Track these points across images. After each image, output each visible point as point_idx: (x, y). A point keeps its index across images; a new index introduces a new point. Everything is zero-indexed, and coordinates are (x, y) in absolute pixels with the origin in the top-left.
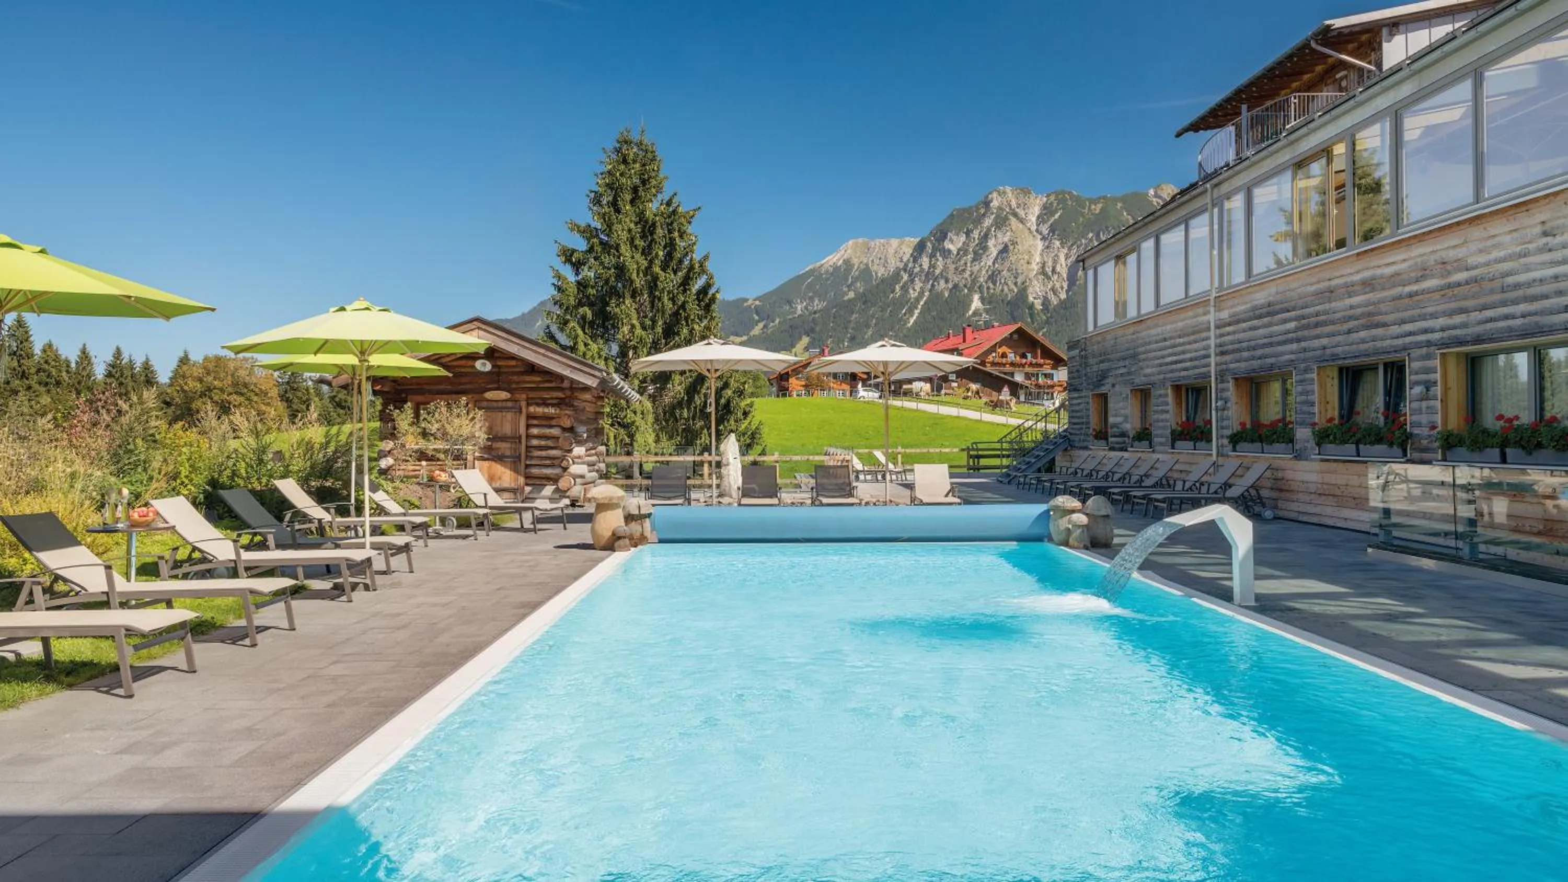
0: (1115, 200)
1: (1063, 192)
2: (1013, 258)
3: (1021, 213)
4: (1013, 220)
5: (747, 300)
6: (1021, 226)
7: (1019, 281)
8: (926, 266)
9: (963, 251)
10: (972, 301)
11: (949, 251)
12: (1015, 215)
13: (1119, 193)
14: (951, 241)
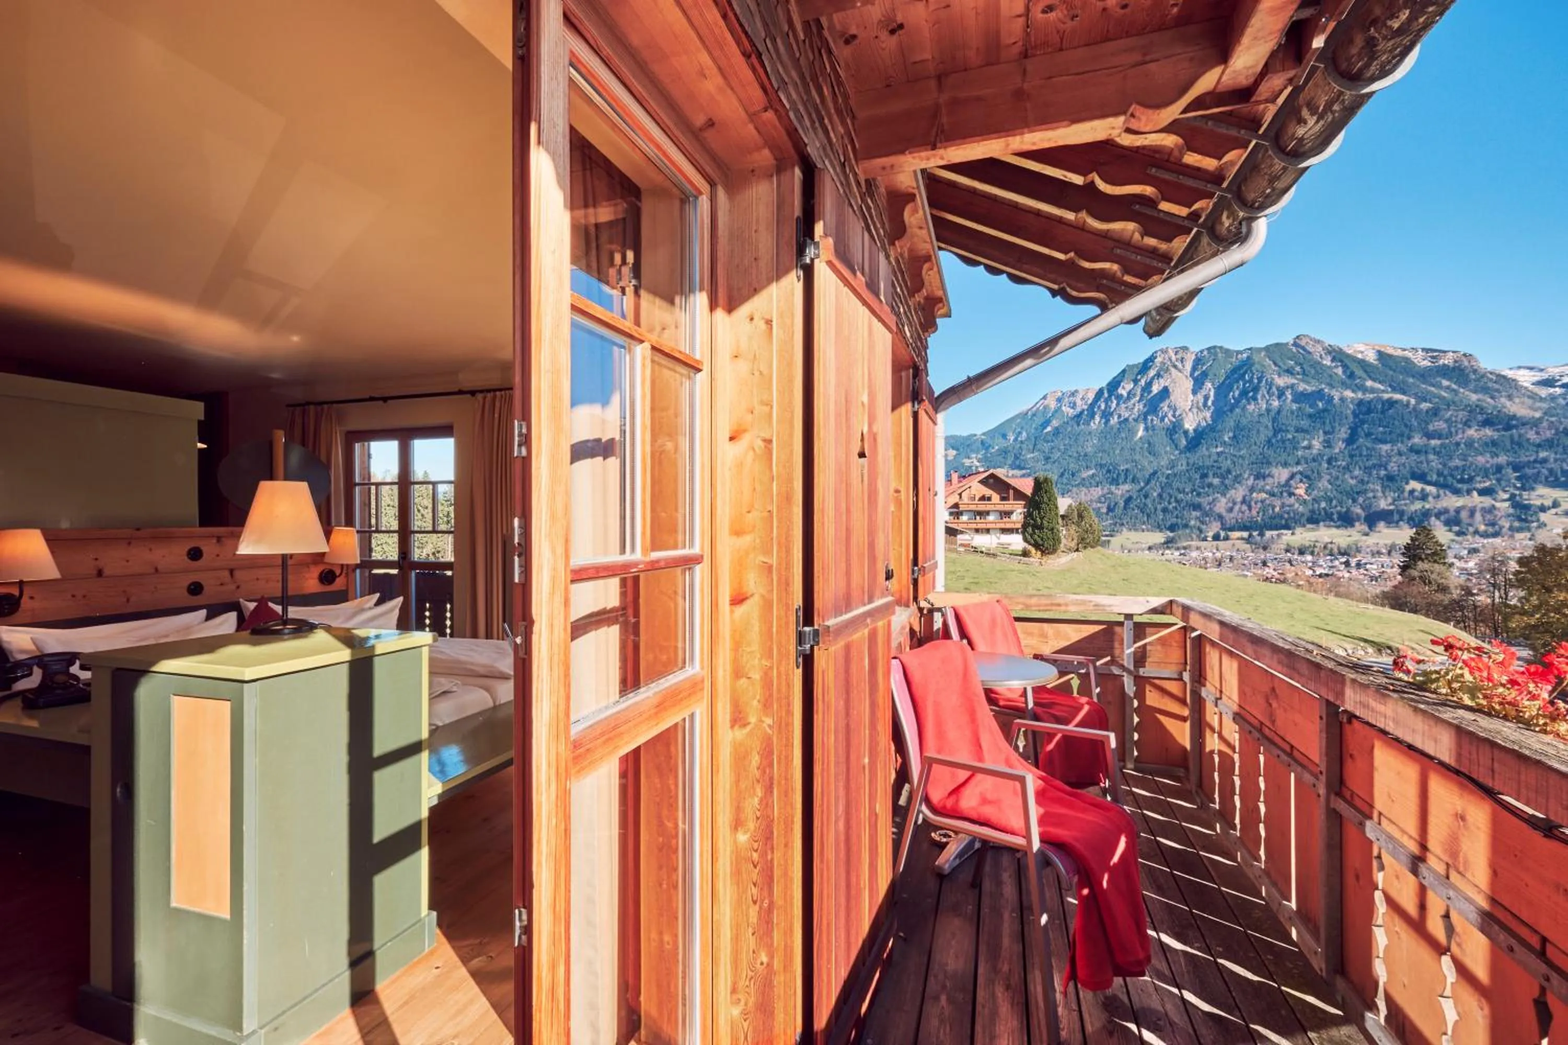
0: (1259, 350)
1: (1214, 347)
2: (1172, 398)
3: (1179, 365)
4: (1173, 370)
5: (975, 435)
6: (1180, 374)
7: (1177, 414)
8: (1103, 407)
9: (1130, 394)
10: (1138, 431)
11: (1122, 395)
12: (1175, 367)
13: (1263, 346)
14: (1123, 388)
